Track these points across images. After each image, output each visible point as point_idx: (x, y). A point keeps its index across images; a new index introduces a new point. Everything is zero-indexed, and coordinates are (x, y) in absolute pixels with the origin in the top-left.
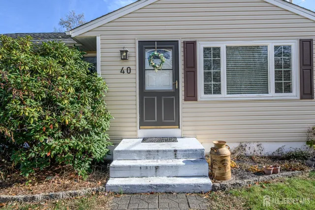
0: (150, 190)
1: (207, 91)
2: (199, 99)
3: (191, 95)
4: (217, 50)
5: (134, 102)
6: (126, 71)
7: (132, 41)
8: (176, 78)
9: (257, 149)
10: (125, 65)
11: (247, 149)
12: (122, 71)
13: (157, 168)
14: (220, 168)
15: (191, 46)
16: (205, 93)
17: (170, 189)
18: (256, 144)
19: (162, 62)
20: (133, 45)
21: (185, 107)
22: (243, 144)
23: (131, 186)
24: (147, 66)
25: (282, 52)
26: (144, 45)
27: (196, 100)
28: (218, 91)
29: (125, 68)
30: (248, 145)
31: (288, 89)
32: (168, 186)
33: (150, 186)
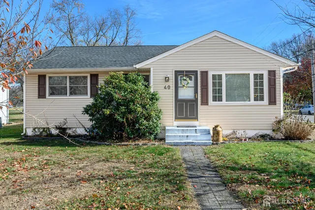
0: (185, 144)
1: (215, 99)
2: (209, 104)
3: (205, 102)
4: (220, 76)
5: (172, 106)
6: (167, 88)
7: (171, 71)
8: (196, 92)
9: (243, 134)
10: (167, 84)
11: (237, 133)
12: (165, 88)
13: (187, 136)
14: (216, 137)
15: (205, 74)
16: (213, 101)
17: (193, 144)
18: (243, 131)
19: (188, 83)
20: (171, 73)
21: (201, 109)
22: (235, 131)
23: (177, 142)
24: (180, 85)
25: (258, 77)
26: (178, 73)
27: (208, 105)
28: (220, 99)
29: (167, 86)
30: (238, 131)
31: (262, 99)
32: (193, 142)
33: (185, 143)
